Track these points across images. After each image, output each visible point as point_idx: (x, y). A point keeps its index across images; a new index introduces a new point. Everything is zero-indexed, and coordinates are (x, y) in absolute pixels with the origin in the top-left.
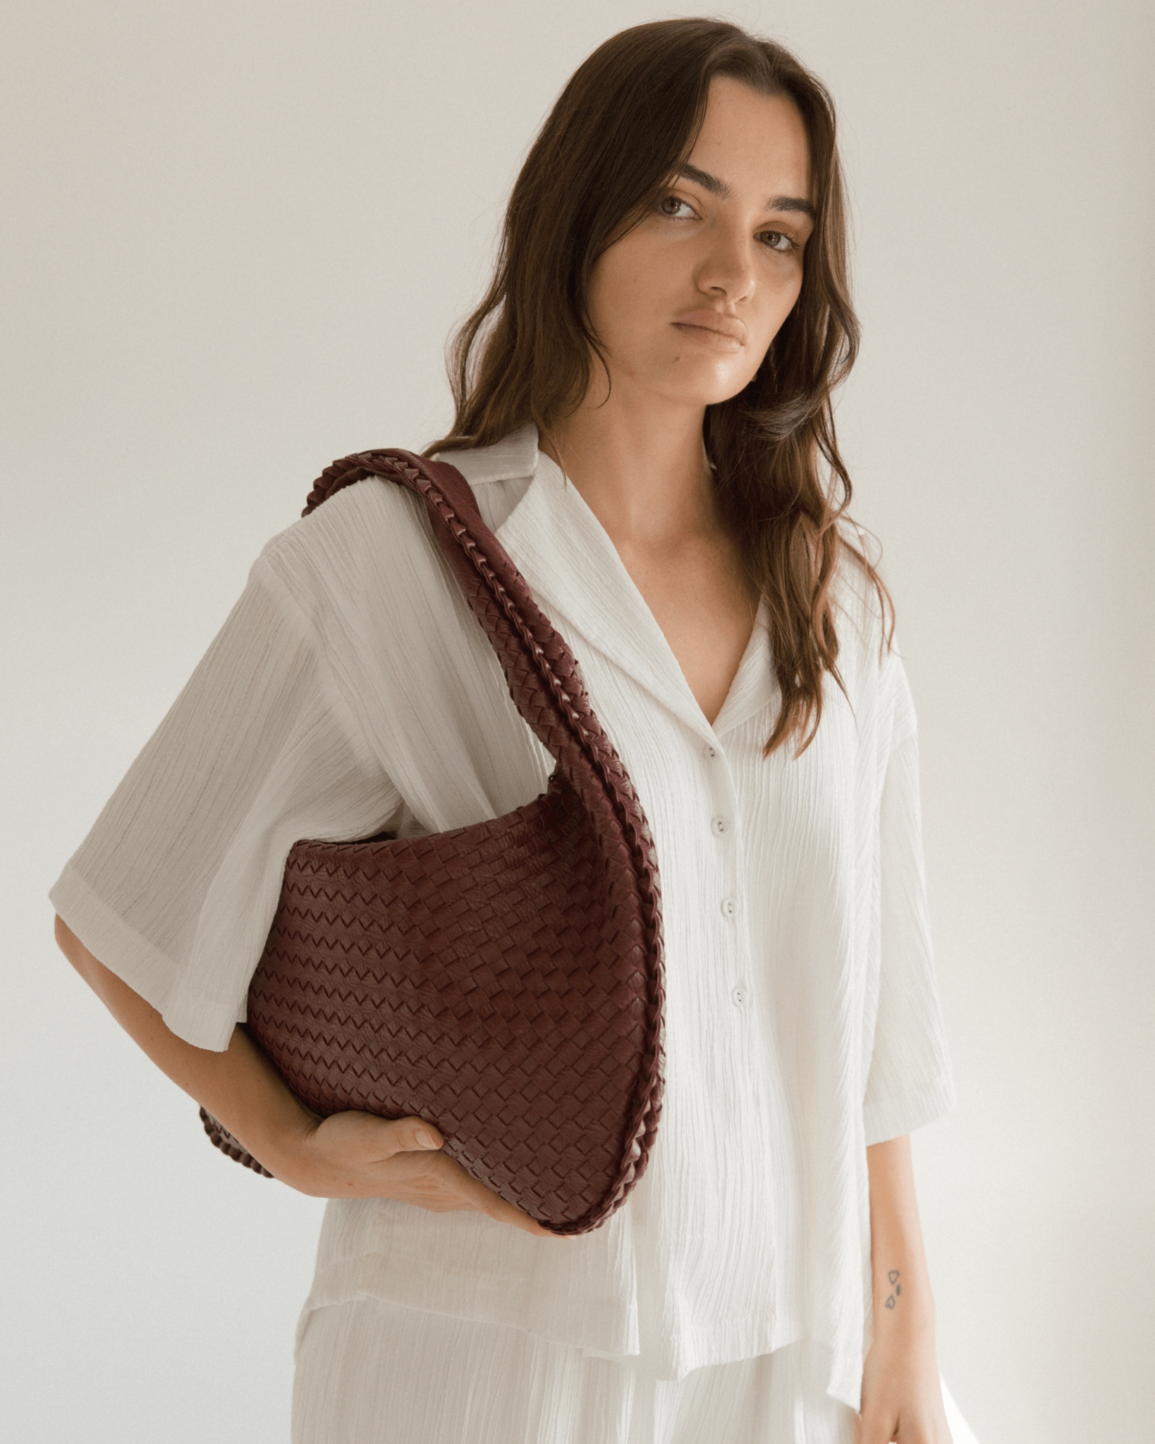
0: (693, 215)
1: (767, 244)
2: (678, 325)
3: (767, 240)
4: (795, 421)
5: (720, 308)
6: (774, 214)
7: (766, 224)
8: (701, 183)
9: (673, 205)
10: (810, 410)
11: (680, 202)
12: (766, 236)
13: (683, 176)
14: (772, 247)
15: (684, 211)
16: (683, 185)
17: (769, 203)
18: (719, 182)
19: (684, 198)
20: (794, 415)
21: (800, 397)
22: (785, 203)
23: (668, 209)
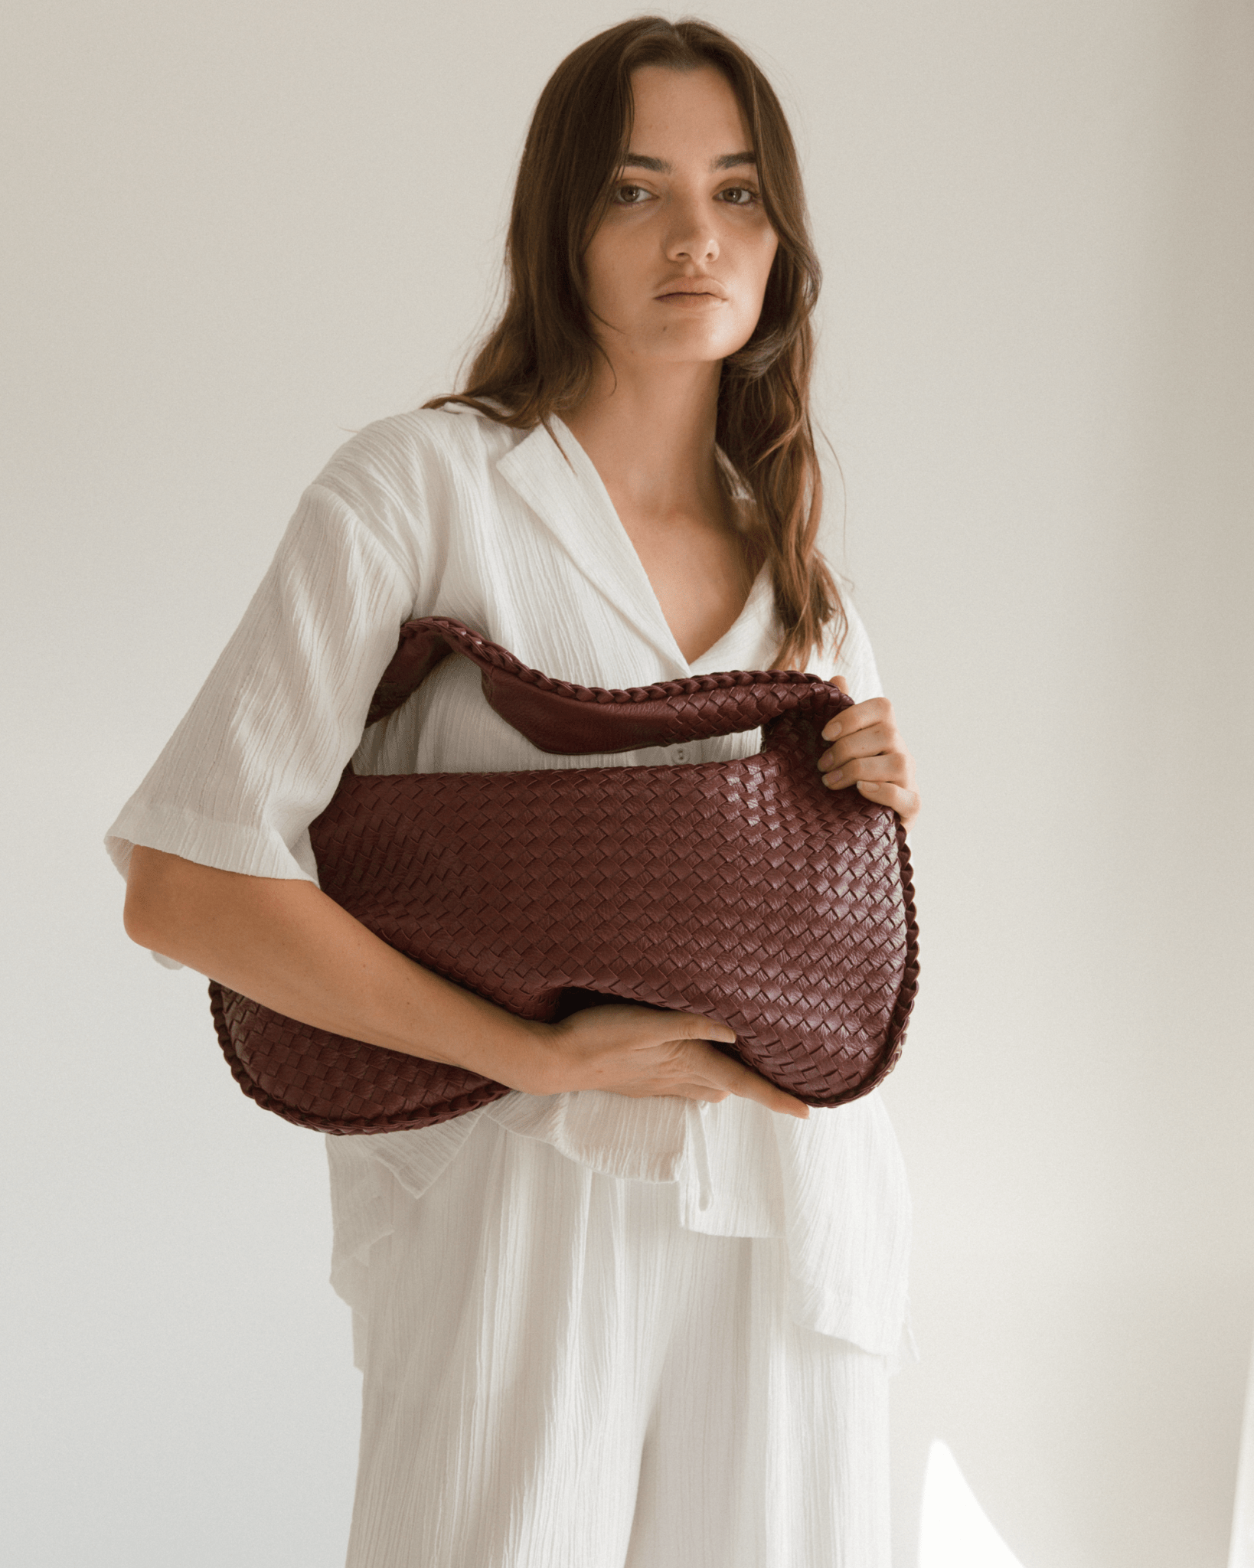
0: (651, 196)
1: (730, 201)
2: (660, 298)
3: (730, 198)
4: (770, 357)
5: (690, 271)
6: (723, 174)
7: (722, 184)
8: (645, 167)
9: (631, 193)
10: (784, 345)
11: (637, 189)
12: (726, 194)
13: (628, 165)
14: (736, 202)
15: (642, 195)
16: (631, 172)
17: (711, 165)
18: (659, 160)
19: (638, 184)
20: (770, 352)
21: (774, 334)
22: (729, 161)
23: (628, 197)
